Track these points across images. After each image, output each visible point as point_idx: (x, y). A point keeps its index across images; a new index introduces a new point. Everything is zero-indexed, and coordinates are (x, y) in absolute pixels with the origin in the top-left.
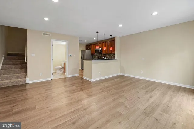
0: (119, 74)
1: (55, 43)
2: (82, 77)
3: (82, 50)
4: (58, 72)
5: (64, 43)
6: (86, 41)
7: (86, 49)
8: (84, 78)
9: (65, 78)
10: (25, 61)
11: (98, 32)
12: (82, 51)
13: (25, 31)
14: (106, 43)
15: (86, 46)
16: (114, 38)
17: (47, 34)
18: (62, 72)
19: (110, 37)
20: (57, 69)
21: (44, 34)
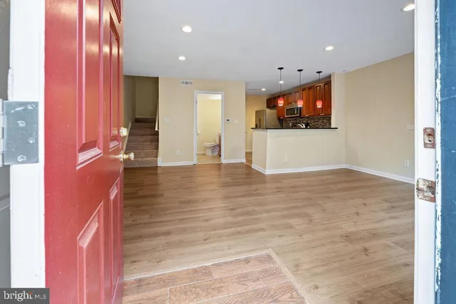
0: (344, 166)
1: (201, 98)
2: (249, 165)
3: (257, 109)
4: (209, 153)
5: (219, 97)
6: (264, 89)
7: (267, 107)
8: (254, 166)
9: (220, 164)
10: (156, 129)
11: (282, 68)
12: (257, 112)
13: (156, 80)
14: (311, 91)
15: (267, 100)
16: (330, 77)
17: (187, 83)
18: (216, 153)
19: (317, 76)
20: (206, 148)
21: (183, 83)
